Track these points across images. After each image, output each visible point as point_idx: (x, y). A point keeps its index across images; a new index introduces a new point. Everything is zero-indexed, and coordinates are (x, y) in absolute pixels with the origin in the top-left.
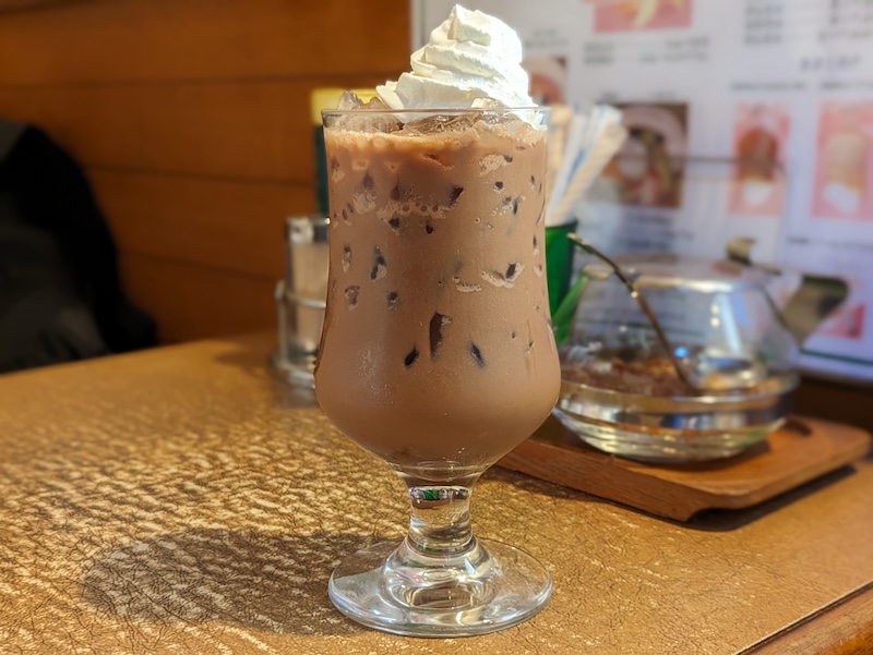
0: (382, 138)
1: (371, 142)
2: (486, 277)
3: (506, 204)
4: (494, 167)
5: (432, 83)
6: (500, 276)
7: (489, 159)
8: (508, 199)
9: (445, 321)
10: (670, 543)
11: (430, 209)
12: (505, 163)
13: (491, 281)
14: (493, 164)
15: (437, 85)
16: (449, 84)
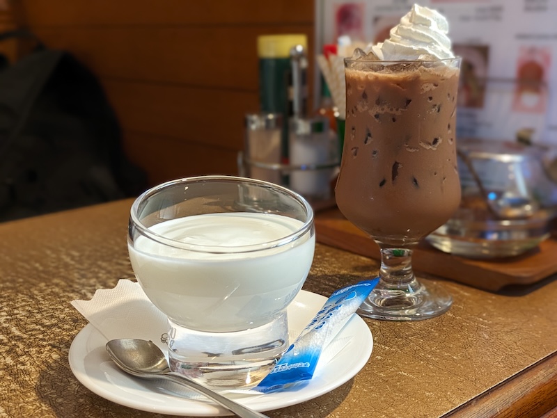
0: (372, 74)
1: (367, 76)
2: (422, 144)
3: (434, 108)
4: (428, 89)
5: (400, 46)
6: (430, 144)
7: (426, 85)
8: (435, 105)
9: (400, 166)
10: (490, 304)
11: (394, 110)
12: (434, 87)
13: (424, 146)
14: (428, 87)
15: (402, 47)
16: (408, 46)
